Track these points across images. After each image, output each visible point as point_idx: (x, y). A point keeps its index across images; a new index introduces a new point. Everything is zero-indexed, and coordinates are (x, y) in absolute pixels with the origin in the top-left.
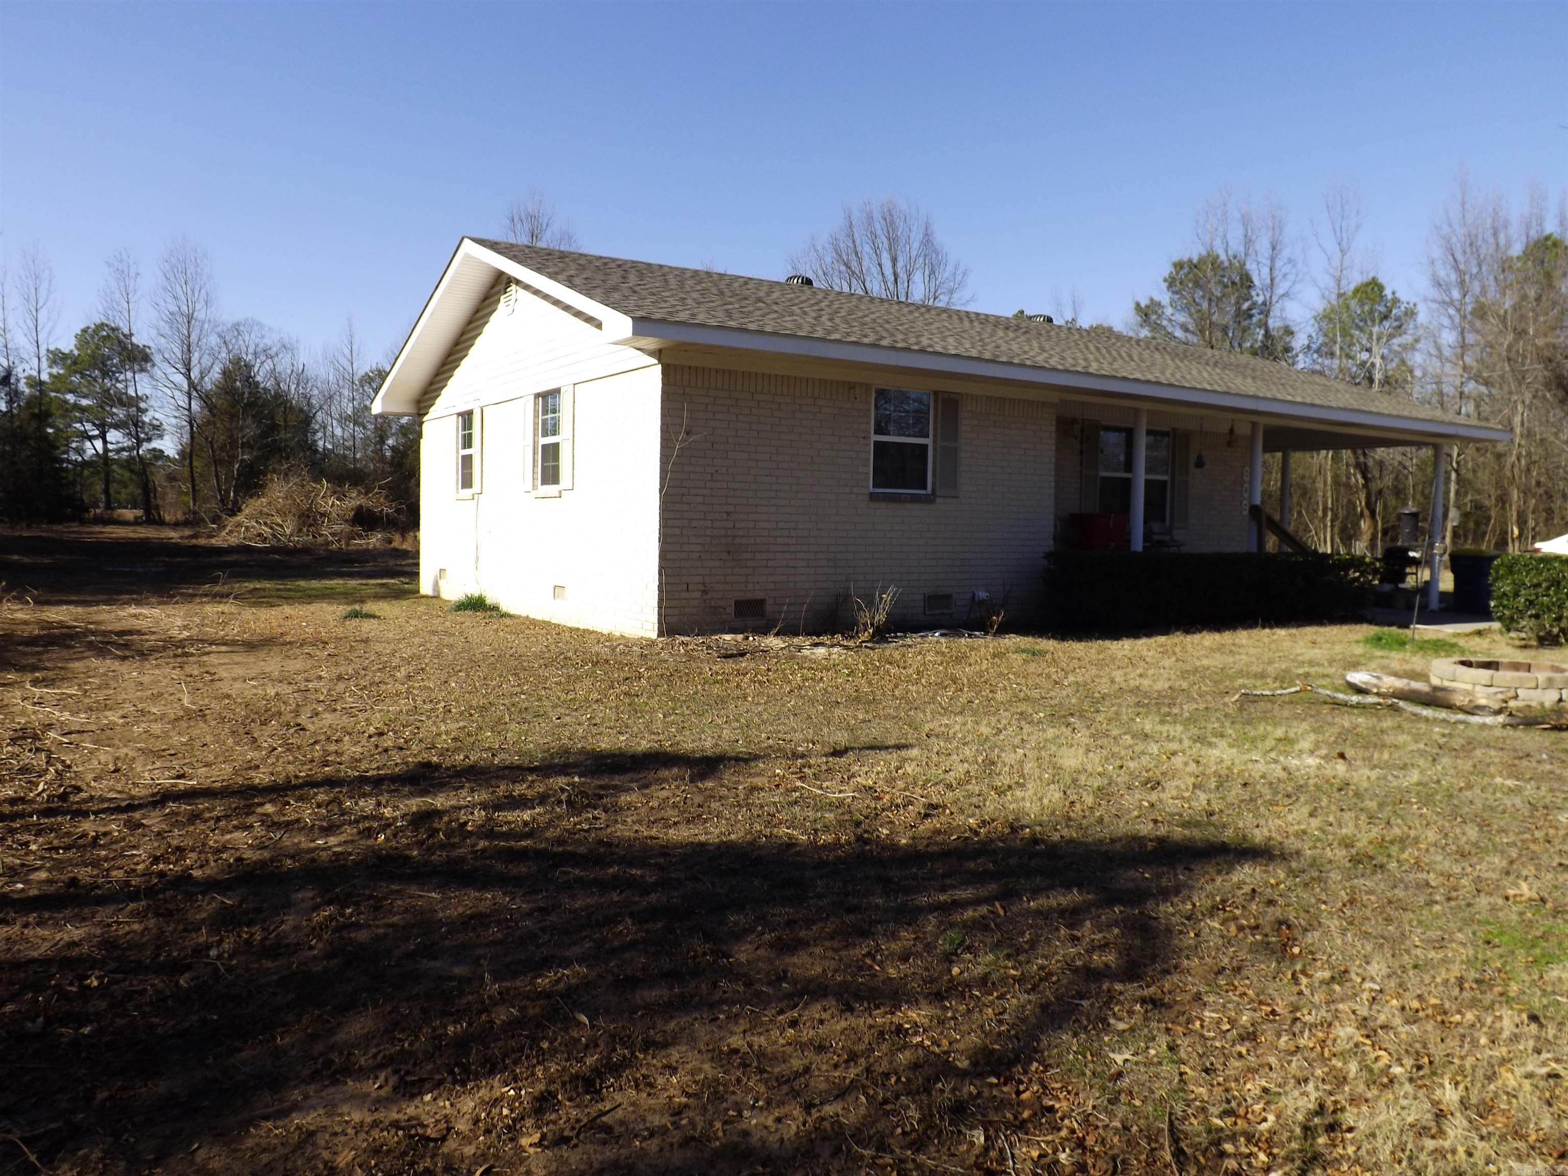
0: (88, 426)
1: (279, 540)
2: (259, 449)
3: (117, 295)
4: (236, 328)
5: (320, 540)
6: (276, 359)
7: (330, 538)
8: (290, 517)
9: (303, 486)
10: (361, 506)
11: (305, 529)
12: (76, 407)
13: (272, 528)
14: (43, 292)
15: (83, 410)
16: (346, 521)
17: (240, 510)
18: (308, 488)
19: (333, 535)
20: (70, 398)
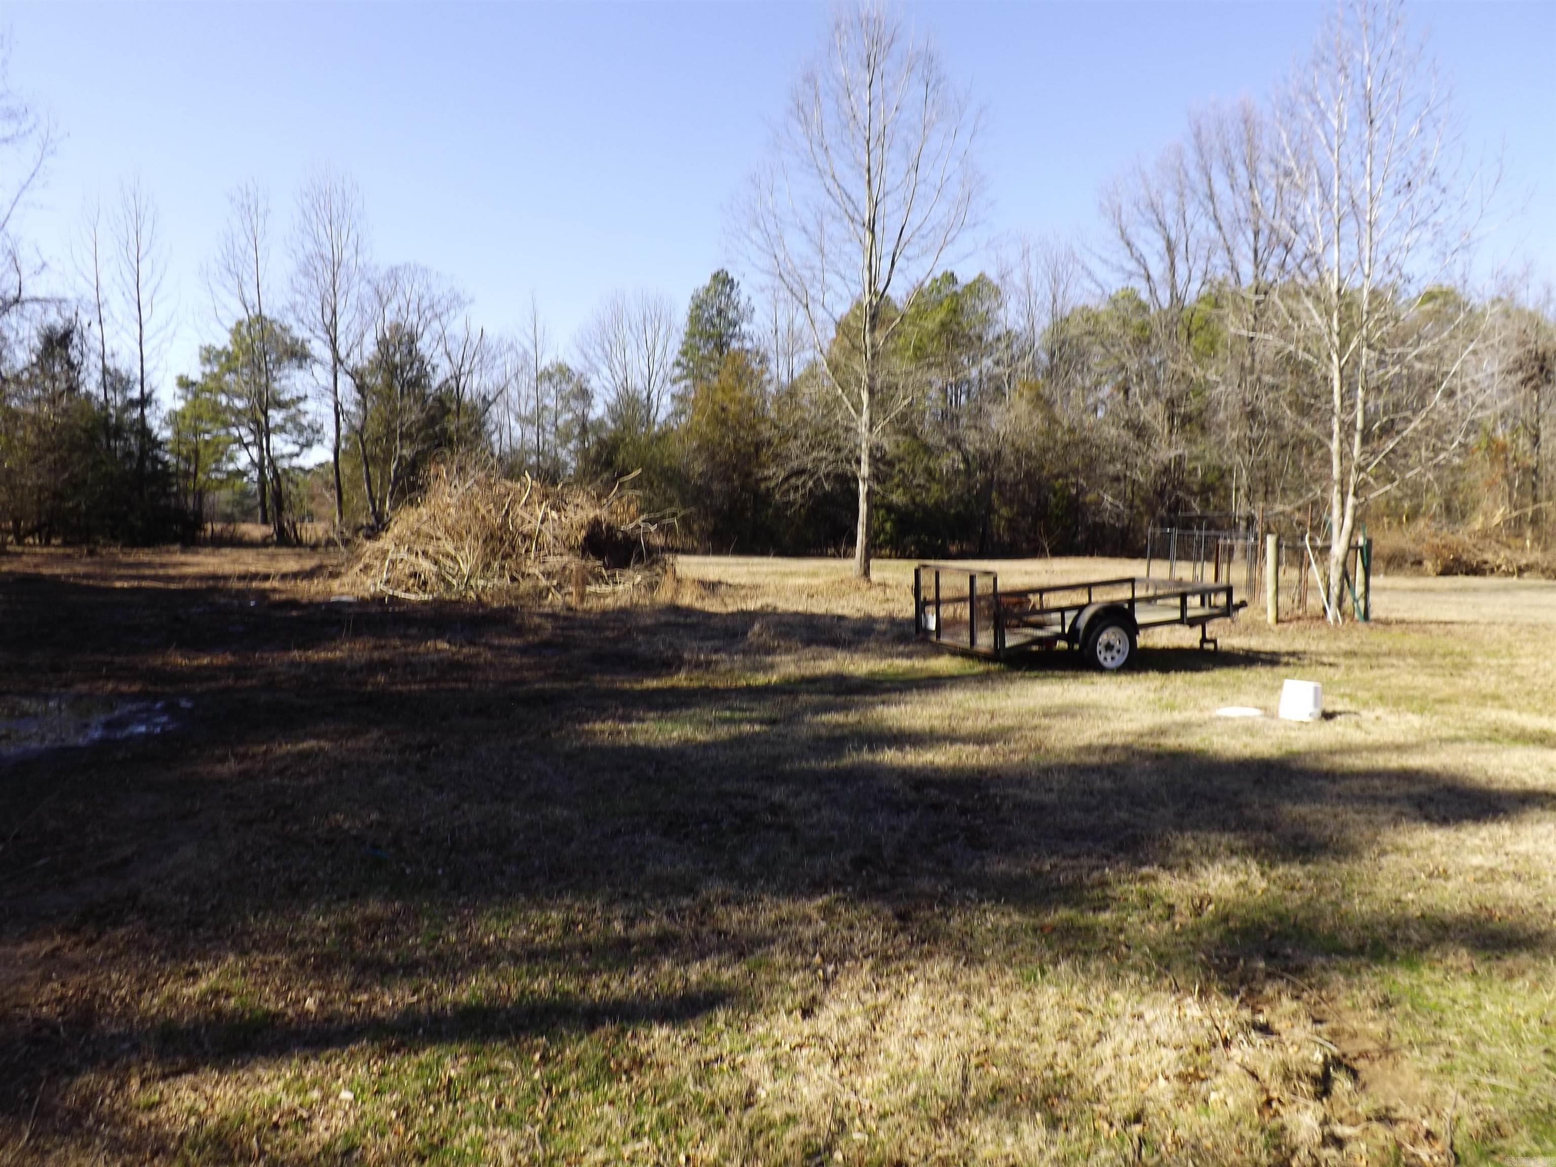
0: (244, 431)
1: (449, 586)
2: (424, 441)
3: (243, 240)
4: (393, 274)
5: (525, 585)
6: (444, 319)
7: (543, 582)
8: (469, 541)
9: (490, 487)
10: (596, 523)
11: (496, 565)
12: (229, 408)
13: (436, 562)
14: (145, 234)
15: (238, 413)
16: (571, 548)
17: (385, 527)
18: (499, 489)
19: (549, 575)
20: (223, 400)
